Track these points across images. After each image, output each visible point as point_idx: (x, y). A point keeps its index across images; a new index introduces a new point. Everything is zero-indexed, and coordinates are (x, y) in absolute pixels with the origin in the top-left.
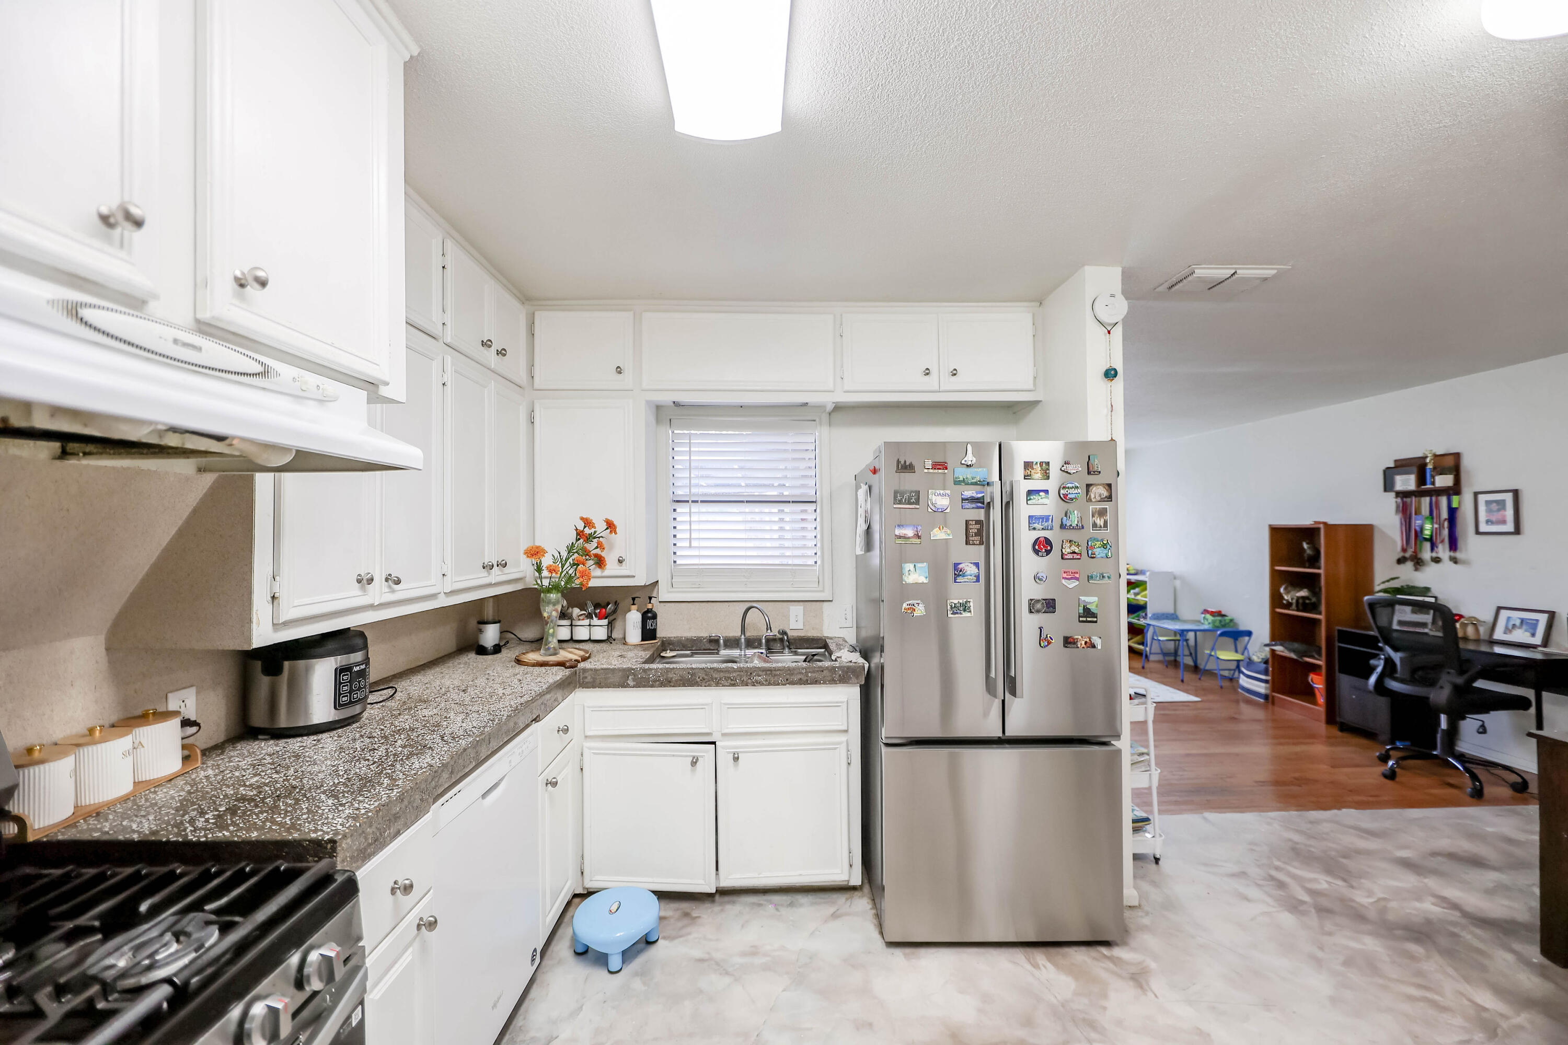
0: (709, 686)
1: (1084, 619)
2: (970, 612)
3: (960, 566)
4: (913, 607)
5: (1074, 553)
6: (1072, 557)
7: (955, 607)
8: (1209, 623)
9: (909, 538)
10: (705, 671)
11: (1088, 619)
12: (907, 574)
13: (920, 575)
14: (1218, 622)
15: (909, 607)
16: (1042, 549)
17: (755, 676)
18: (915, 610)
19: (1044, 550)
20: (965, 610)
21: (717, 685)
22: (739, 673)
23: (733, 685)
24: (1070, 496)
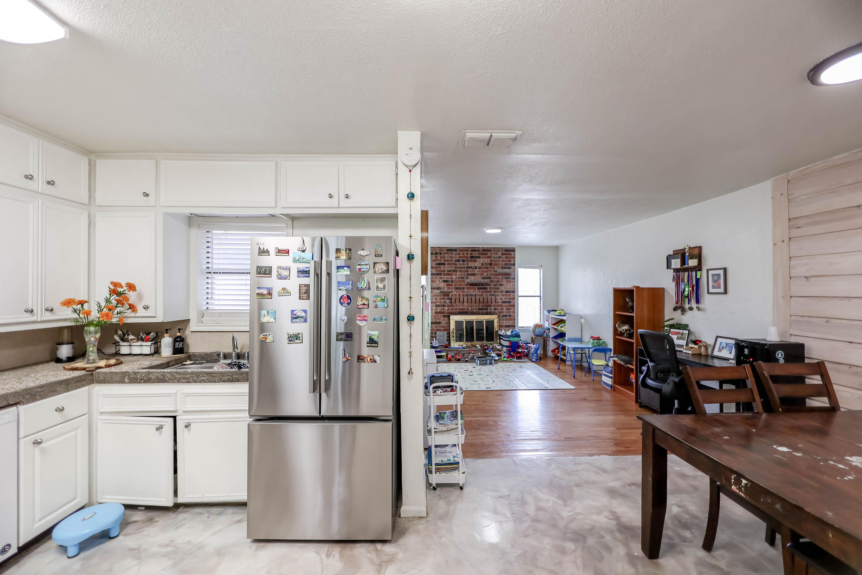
0: (174, 382)
1: (370, 345)
2: (300, 340)
3: (295, 312)
4: (266, 337)
5: (364, 304)
6: (362, 307)
7: (291, 337)
8: (591, 344)
9: (264, 295)
10: (171, 374)
11: (372, 345)
12: (263, 317)
13: (271, 318)
14: (595, 343)
15: (264, 337)
16: (345, 302)
17: (201, 377)
18: (267, 339)
19: (346, 303)
20: (297, 339)
21: (179, 382)
22: (191, 375)
23: (188, 382)
24: (362, 270)
